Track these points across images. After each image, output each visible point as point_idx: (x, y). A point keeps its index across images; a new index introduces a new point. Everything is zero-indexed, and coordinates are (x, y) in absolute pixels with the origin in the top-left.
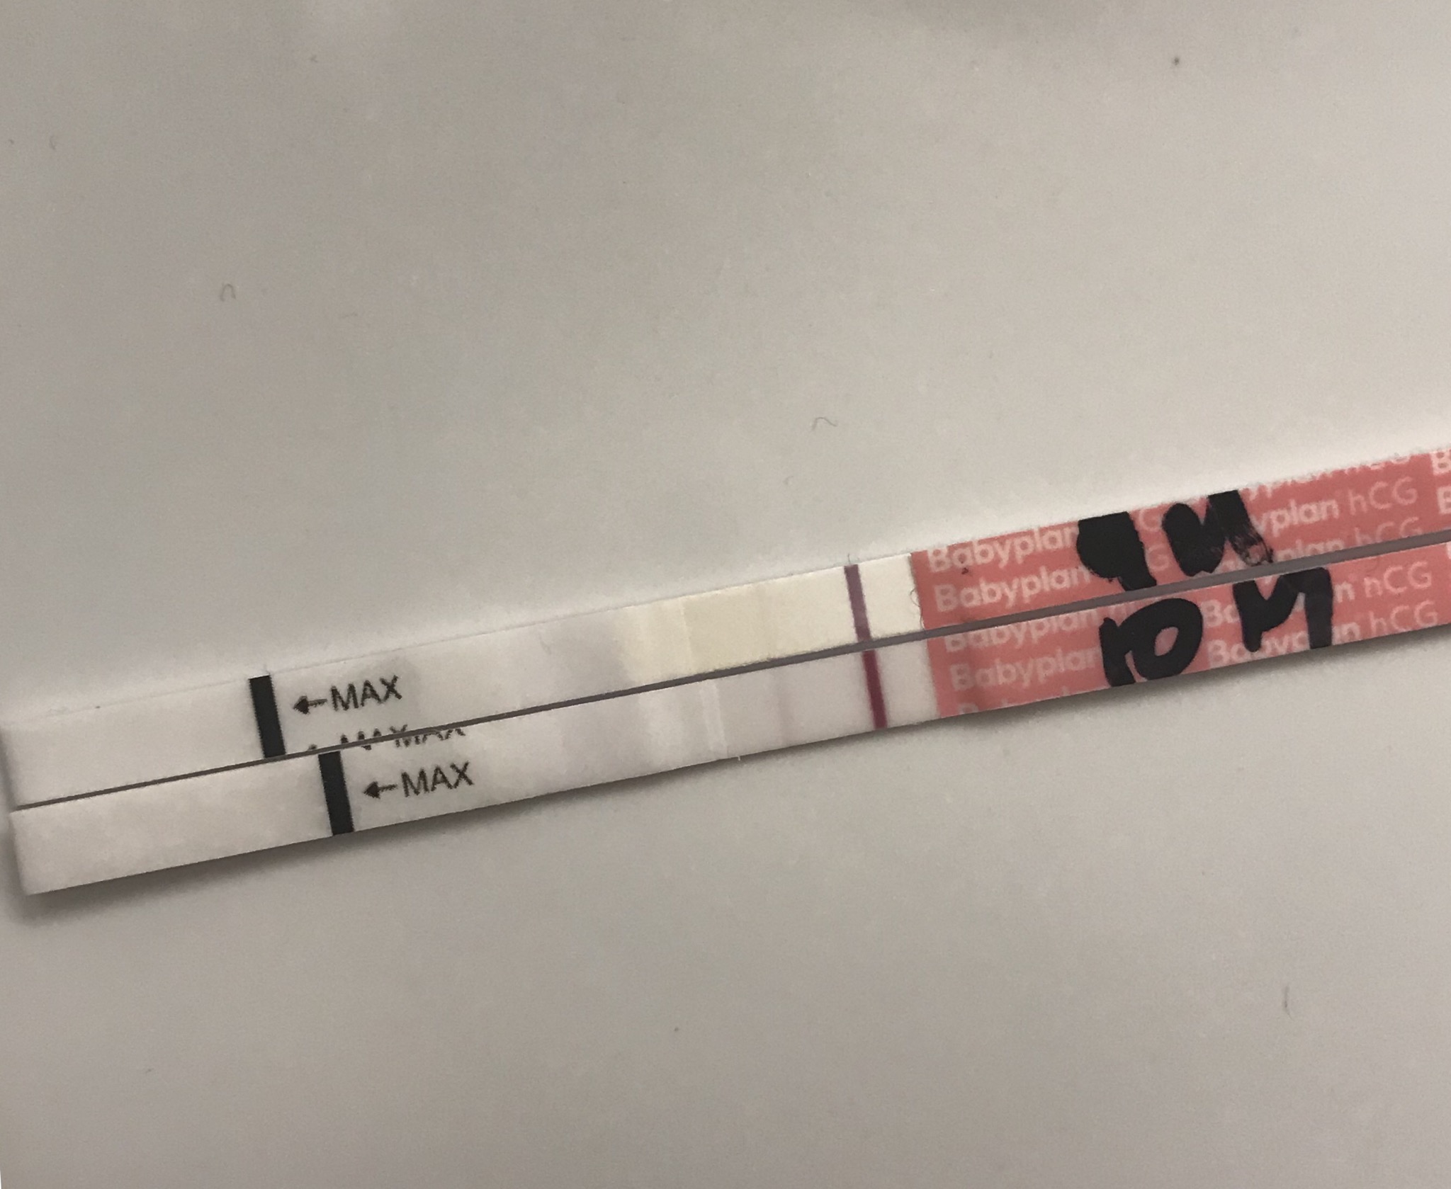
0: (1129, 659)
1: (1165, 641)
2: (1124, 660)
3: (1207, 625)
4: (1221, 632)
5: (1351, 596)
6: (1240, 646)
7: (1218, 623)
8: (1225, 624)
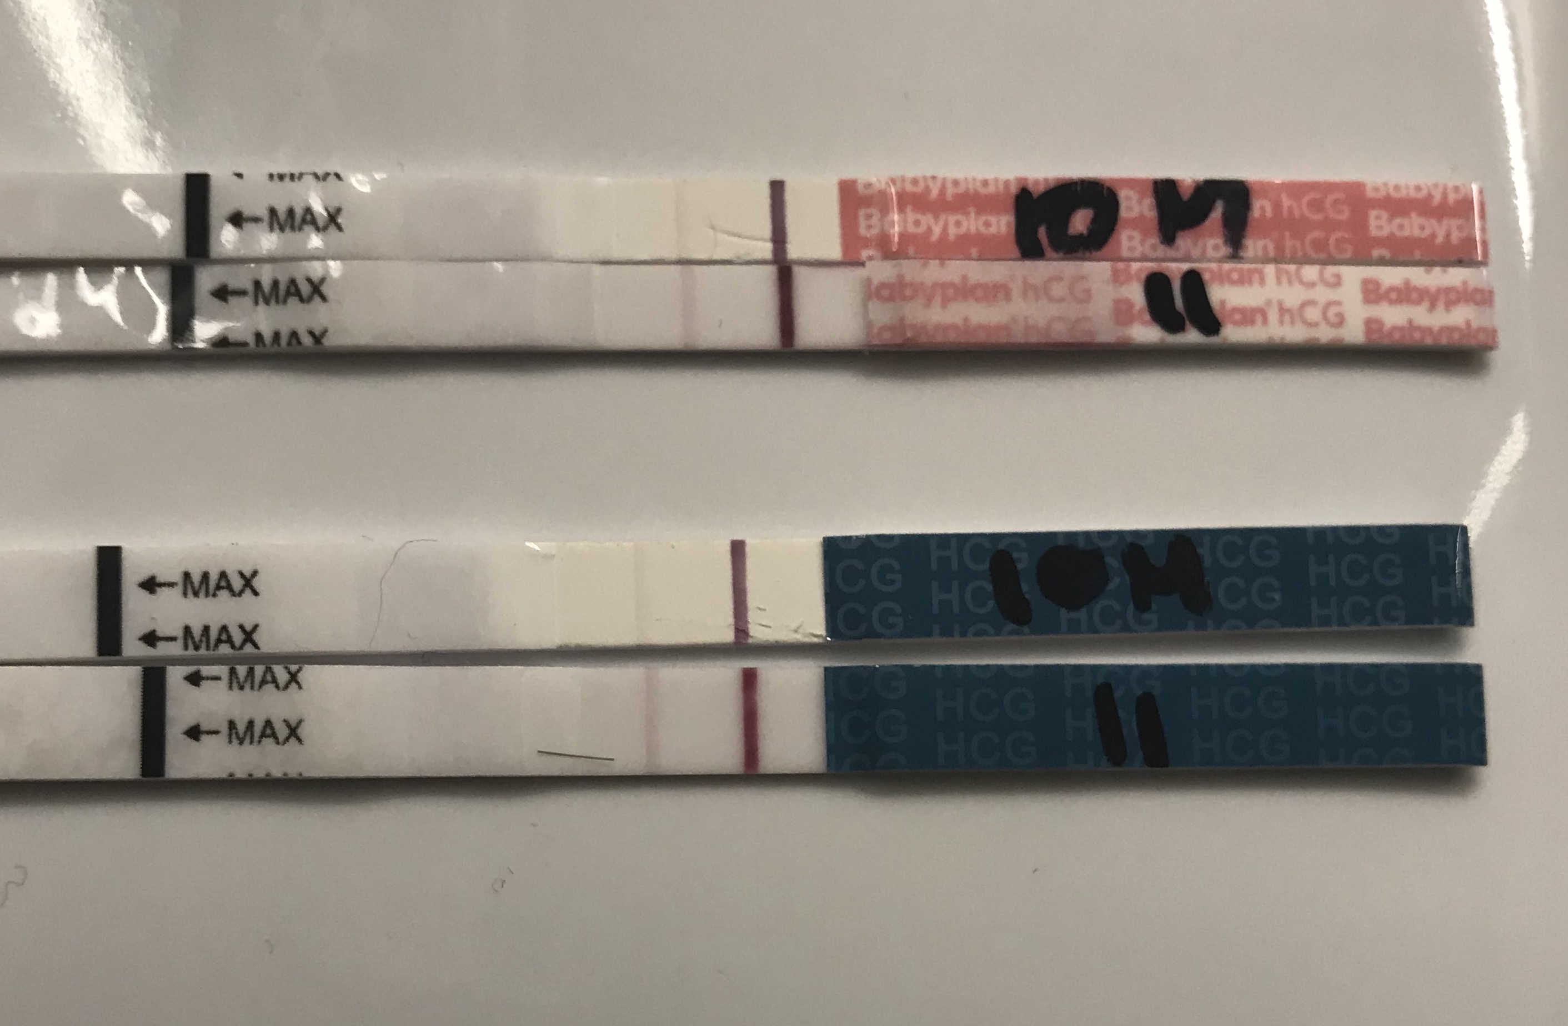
0: (1042, 232)
1: (1080, 222)
2: (1036, 232)
3: (1123, 213)
4: (1137, 223)
5: (1269, 213)
6: (1154, 240)
7: (1135, 213)
8: (1142, 217)
